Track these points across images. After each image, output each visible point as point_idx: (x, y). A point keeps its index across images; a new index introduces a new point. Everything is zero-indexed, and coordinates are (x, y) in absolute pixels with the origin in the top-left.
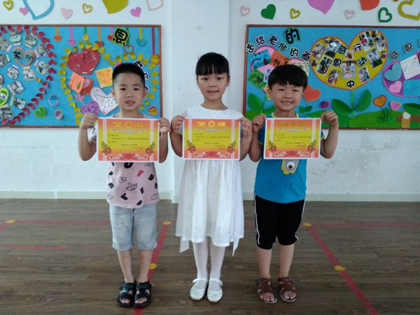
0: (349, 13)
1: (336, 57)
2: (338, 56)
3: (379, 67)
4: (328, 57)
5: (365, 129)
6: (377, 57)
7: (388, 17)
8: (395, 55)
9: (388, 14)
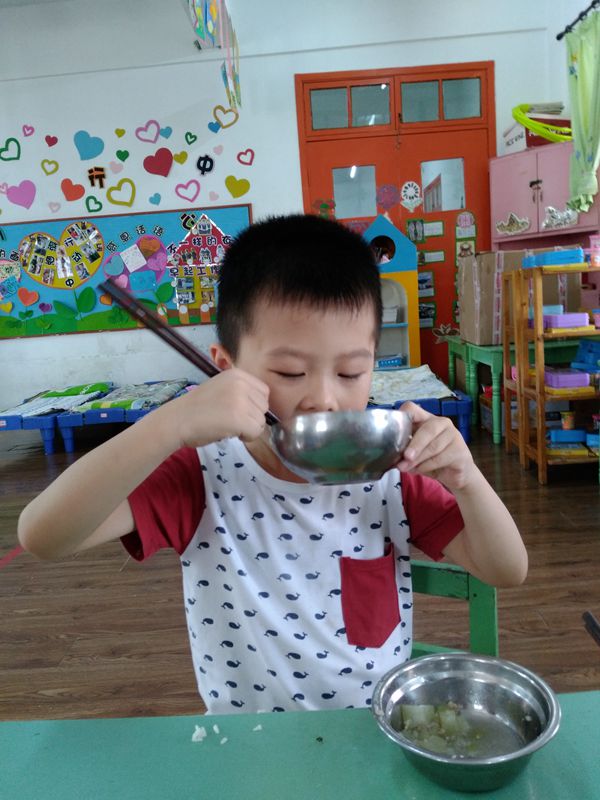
0: (54, 206)
1: (48, 254)
2: (49, 253)
3: (98, 261)
4: (39, 256)
5: (97, 331)
6: (93, 250)
7: (98, 206)
8: (111, 247)
9: (97, 202)
